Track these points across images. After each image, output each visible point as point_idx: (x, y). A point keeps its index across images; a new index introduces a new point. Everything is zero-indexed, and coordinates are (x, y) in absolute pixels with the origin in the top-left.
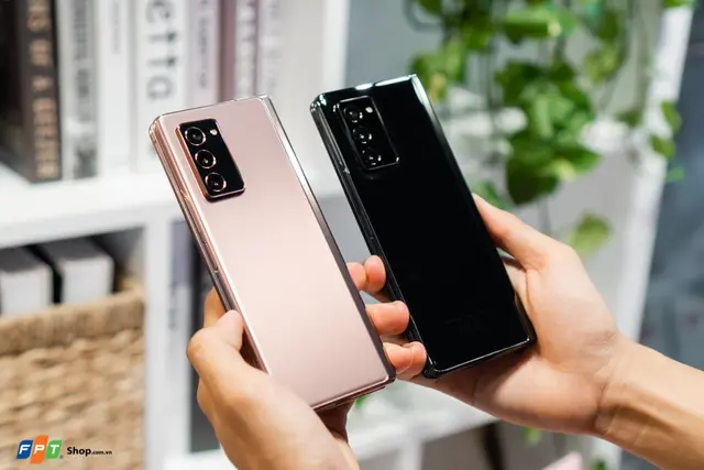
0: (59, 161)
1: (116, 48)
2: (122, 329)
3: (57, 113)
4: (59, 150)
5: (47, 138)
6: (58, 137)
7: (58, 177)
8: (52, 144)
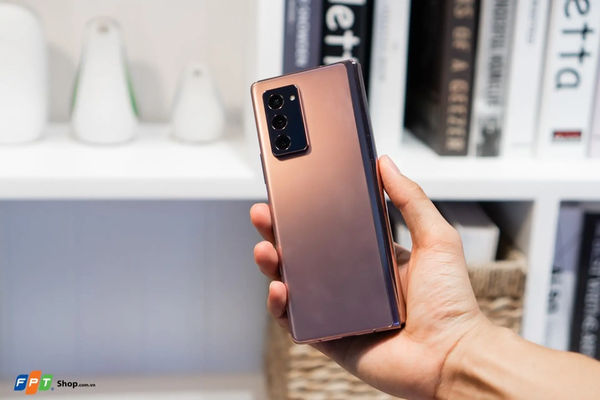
0: (466, 138)
1: (531, 39)
2: (502, 295)
3: (470, 94)
4: (467, 128)
5: (458, 115)
6: (468, 115)
7: (463, 152)
8: (461, 122)
